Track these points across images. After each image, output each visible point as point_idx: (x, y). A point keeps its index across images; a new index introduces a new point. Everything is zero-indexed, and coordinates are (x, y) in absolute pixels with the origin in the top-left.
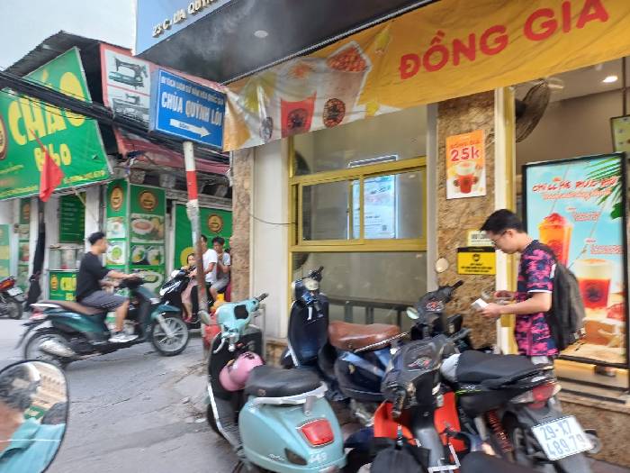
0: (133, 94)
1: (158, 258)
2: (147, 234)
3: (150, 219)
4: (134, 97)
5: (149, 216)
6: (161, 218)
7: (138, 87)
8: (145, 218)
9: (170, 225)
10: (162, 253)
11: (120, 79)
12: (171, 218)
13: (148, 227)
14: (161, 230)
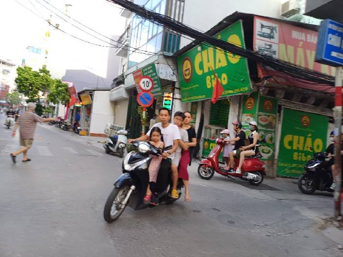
0: (269, 43)
1: (271, 139)
2: (266, 125)
3: (268, 116)
4: (269, 45)
5: (268, 114)
6: (275, 115)
7: (272, 39)
8: (266, 115)
9: (279, 120)
10: (273, 137)
11: (263, 35)
12: (280, 116)
13: (266, 120)
14: (274, 123)
